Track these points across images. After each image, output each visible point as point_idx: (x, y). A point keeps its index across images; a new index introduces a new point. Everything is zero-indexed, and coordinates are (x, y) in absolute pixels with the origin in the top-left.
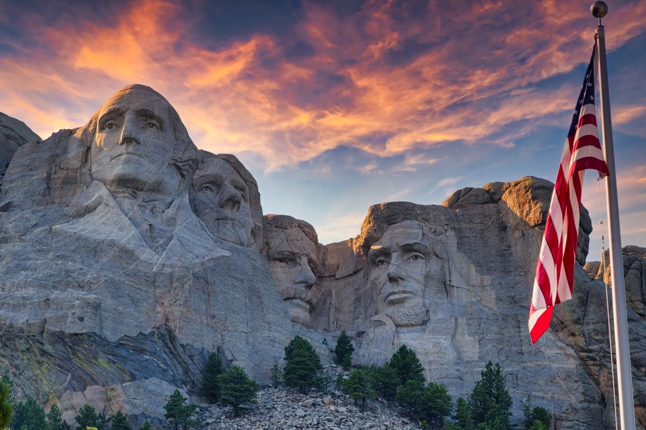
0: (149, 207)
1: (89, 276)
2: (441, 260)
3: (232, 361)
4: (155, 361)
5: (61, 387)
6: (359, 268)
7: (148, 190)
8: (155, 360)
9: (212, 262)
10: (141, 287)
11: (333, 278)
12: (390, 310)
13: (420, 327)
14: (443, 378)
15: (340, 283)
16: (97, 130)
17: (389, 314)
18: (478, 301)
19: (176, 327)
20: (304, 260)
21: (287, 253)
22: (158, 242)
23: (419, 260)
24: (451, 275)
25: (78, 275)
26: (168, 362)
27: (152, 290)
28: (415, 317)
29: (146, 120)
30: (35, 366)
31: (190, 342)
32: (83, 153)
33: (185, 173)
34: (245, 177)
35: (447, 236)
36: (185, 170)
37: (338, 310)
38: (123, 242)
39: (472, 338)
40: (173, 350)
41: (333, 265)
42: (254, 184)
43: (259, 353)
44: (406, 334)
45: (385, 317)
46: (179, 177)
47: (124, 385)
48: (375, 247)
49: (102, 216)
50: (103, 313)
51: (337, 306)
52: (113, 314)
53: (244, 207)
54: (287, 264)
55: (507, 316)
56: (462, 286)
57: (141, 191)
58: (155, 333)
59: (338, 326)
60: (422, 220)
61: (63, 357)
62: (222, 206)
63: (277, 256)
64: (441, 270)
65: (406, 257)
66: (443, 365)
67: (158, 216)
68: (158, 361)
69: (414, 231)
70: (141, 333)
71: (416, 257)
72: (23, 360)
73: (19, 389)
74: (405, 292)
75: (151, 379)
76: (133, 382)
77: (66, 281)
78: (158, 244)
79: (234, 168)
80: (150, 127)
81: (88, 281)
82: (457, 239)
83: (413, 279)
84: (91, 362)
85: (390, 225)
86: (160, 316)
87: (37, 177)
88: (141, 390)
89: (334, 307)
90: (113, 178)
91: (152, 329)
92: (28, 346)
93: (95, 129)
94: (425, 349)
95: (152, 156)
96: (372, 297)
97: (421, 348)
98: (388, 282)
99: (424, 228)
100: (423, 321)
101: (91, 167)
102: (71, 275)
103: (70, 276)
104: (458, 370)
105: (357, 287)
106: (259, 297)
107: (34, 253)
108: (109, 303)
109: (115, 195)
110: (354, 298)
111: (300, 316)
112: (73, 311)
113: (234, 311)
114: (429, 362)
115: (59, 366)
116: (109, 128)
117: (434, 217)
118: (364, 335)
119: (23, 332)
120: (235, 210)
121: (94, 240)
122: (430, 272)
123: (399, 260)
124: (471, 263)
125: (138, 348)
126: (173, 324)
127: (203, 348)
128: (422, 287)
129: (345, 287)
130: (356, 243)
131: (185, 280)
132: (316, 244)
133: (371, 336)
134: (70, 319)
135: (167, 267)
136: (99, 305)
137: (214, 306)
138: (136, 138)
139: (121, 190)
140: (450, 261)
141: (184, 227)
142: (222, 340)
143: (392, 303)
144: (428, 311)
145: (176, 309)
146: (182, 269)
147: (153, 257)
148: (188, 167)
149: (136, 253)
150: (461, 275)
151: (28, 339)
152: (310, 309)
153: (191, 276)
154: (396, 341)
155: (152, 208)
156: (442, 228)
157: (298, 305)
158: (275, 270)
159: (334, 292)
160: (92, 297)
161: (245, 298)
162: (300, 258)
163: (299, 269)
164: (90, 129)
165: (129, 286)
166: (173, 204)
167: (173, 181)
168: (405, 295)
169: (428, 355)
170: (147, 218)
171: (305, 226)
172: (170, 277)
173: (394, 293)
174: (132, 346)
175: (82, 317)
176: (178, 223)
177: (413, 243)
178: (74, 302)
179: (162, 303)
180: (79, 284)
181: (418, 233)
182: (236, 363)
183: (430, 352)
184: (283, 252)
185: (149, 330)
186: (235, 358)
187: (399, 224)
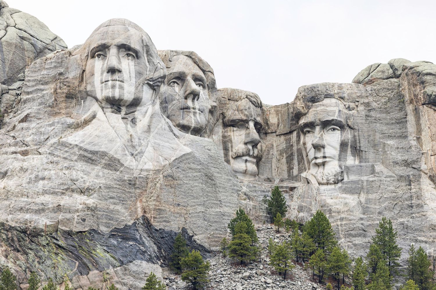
0: (130, 119)
1: (88, 184)
2: (353, 130)
5: (72, 273)
6: (293, 129)
7: (128, 106)
8: (137, 244)
11: (274, 134)
12: (315, 170)
13: (336, 185)
15: (280, 139)
16: (89, 58)
17: (314, 174)
18: (381, 163)
19: (152, 217)
20: (251, 124)
24: (361, 142)
25: (80, 183)
26: (147, 244)
27: (134, 191)
28: (333, 177)
29: (126, 52)
30: (53, 256)
31: (162, 227)
32: (80, 75)
33: (155, 87)
34: (203, 68)
35: (358, 111)
37: (278, 161)
38: (112, 153)
41: (274, 124)
42: (211, 72)
44: (326, 192)
45: (311, 176)
46: (152, 91)
47: (115, 269)
49: (96, 130)
50: (99, 213)
52: (106, 212)
54: (238, 127)
55: (401, 176)
56: (369, 151)
57: (123, 106)
58: (136, 223)
59: (278, 173)
60: (338, 98)
61: (72, 249)
62: (186, 98)
64: (353, 138)
65: (326, 129)
66: (351, 221)
67: (136, 125)
68: (139, 245)
69: (332, 109)
70: (126, 225)
71: (334, 129)
72: (45, 253)
73: (43, 274)
74: (325, 157)
75: (134, 262)
76: (122, 267)
77: (72, 188)
78: (136, 152)
79: (195, 63)
80: (129, 56)
81: (87, 188)
83: (332, 146)
85: (314, 103)
86: (140, 210)
88: (127, 272)
89: (275, 157)
91: (134, 220)
92: (47, 242)
97: (335, 207)
99: (340, 105)
100: (339, 180)
101: (86, 86)
102: (76, 183)
103: (74, 184)
106: (213, 180)
107: (48, 164)
109: (105, 110)
111: (249, 169)
112: (78, 214)
115: (70, 256)
116: (98, 57)
117: (348, 96)
118: (295, 190)
119: (43, 232)
121: (91, 151)
122: (344, 140)
123: (320, 132)
125: (125, 237)
126: (149, 215)
127: (171, 231)
128: (338, 152)
129: (283, 142)
131: (157, 180)
133: (301, 191)
134: (76, 220)
135: (144, 172)
136: (96, 208)
137: (179, 197)
138: (119, 69)
139: (108, 107)
140: (360, 131)
141: (156, 133)
142: (185, 222)
143: (316, 165)
145: (151, 203)
146: (155, 172)
148: (158, 83)
149: (121, 161)
150: (368, 141)
151: (47, 236)
152: (257, 161)
153: (161, 176)
154: (318, 198)
155: (132, 119)
156: (354, 104)
158: (229, 134)
159: (275, 145)
160: (91, 201)
162: (248, 123)
163: (247, 132)
165: (117, 189)
166: (148, 113)
168: (325, 160)
169: (340, 213)
170: (128, 129)
172: (146, 180)
173: (317, 158)
174: (121, 236)
175: (84, 219)
176: (152, 130)
177: (331, 119)
178: (78, 207)
179: (141, 200)
180: (81, 190)
181: (335, 111)
182: (195, 237)
183: (342, 211)
184: (235, 120)
185: (132, 222)
186: (195, 234)
187: (321, 103)
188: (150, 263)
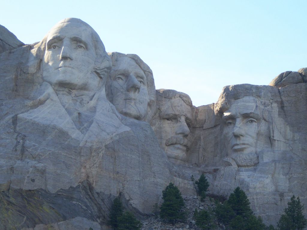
0: (79, 101)
1: (39, 151)
2: (267, 123)
3: (129, 200)
4: (80, 205)
5: (20, 225)
6: (217, 124)
7: (78, 89)
9: (118, 136)
10: (72, 156)
11: (202, 129)
12: (234, 155)
13: (253, 167)
14: (265, 204)
15: (206, 132)
16: (47, 49)
17: (234, 158)
18: (291, 150)
19: (94, 181)
20: (183, 119)
21: (172, 114)
22: (83, 125)
23: (254, 124)
24: (274, 133)
25: (32, 150)
26: (88, 204)
27: (79, 158)
28: (250, 160)
29: (77, 44)
30: (4, 211)
31: (102, 190)
32: (38, 63)
33: (102, 76)
34: (144, 69)
35: (272, 107)
36: (102, 75)
37: (204, 150)
38: (61, 126)
39: (284, 177)
40: (91, 196)
41: (202, 120)
42: (150, 72)
43: (147, 193)
44: (244, 172)
45: (231, 160)
46: (99, 79)
47: (59, 223)
48: (226, 114)
49: (49, 108)
50: (47, 175)
51: (204, 147)
52: (54, 175)
53: (143, 89)
54: (172, 121)
56: (281, 140)
57: (74, 89)
58: (80, 186)
59: (204, 160)
60: (256, 96)
61: (21, 205)
62: (128, 90)
63: (165, 117)
64: (268, 129)
65: (245, 121)
66: (265, 195)
67: (84, 106)
68: (82, 204)
69: (250, 104)
70: (71, 187)
71: (252, 121)
74: (244, 144)
76: (65, 222)
77: (25, 154)
78: (83, 127)
79: (137, 64)
80: (79, 48)
81: (38, 154)
82: (279, 109)
83: (250, 135)
84: (39, 209)
85: (235, 99)
86: (83, 175)
87: (9, 78)
88: (70, 226)
89: (202, 147)
90: (56, 82)
91: (78, 183)
93: (45, 48)
94: (254, 185)
95: (80, 68)
96: (225, 145)
97: (251, 184)
98: (234, 137)
99: (257, 102)
100: (255, 164)
101: (42, 73)
102: (28, 150)
104: (274, 199)
105: (216, 136)
106: (148, 155)
107: (5, 134)
108: (51, 168)
109: (58, 92)
110: (214, 143)
111: (179, 155)
112: (28, 175)
113: (132, 168)
114: (256, 194)
115: (19, 211)
116: (54, 48)
117: (264, 95)
118: (218, 171)
120: (136, 93)
121: (43, 125)
122: (260, 131)
123: (240, 123)
124: (287, 125)
125: (69, 197)
126: (92, 180)
127: (111, 194)
128: (255, 141)
129: (209, 135)
130: (216, 107)
131: (100, 150)
132: (191, 107)
133: (222, 172)
134: (26, 181)
135: (88, 142)
136: (45, 171)
137: (118, 166)
138: (70, 57)
139: (61, 89)
140: (274, 123)
141: (101, 113)
142: (123, 188)
143: (236, 151)
144: (258, 157)
145: (94, 169)
146: (98, 143)
147: (80, 136)
148: (104, 73)
149: (70, 134)
150: (280, 133)
152: (186, 149)
153: (104, 148)
154: (237, 177)
155: (81, 101)
156: (269, 101)
157: (178, 148)
158: (164, 126)
159: (202, 138)
160: (40, 166)
161: (139, 158)
162: (180, 117)
163: (180, 125)
164: (42, 47)
165: (64, 156)
166: (94, 97)
167: (94, 82)
168: (244, 146)
169: (256, 189)
170: (77, 108)
171: (184, 96)
172: (90, 149)
173: (237, 145)
174: (65, 196)
175: (33, 179)
176: (97, 110)
177: (249, 113)
178: (29, 169)
179: (85, 167)
180: (33, 156)
181: (253, 106)
182: (131, 202)
183: (257, 187)
184: (169, 114)
185: (76, 184)
186: (131, 198)
187: (241, 100)
188: (90, 220)
